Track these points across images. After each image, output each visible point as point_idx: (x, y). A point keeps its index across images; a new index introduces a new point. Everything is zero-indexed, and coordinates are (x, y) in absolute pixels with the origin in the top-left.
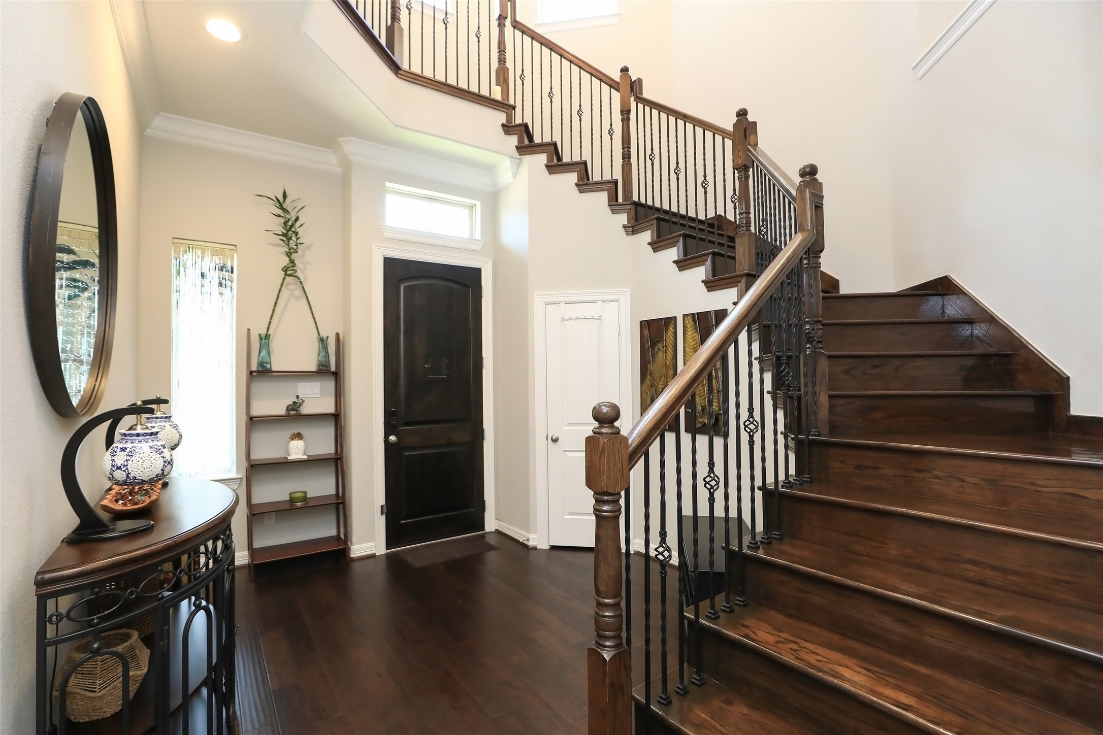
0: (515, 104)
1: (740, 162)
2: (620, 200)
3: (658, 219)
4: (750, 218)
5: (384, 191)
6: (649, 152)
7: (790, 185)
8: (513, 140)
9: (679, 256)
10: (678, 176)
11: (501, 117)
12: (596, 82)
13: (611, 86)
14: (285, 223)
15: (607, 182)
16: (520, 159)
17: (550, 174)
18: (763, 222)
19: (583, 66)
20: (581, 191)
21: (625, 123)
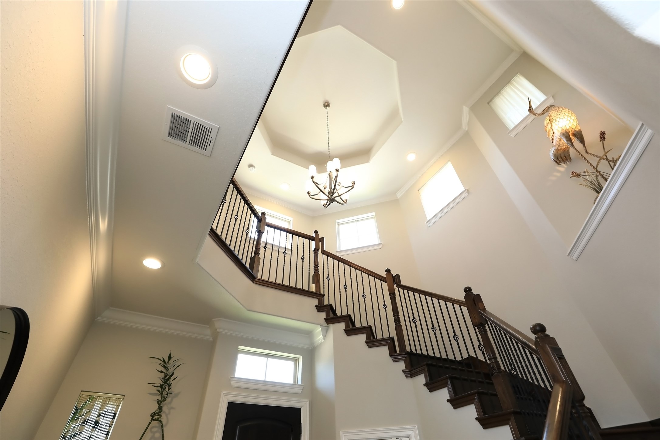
0: (324, 293)
1: (477, 321)
2: (398, 351)
3: (428, 365)
4: (498, 362)
5: (238, 351)
6: (411, 318)
7: (525, 339)
8: (323, 315)
9: (450, 396)
10: (435, 333)
11: (316, 302)
12: (372, 278)
13: (381, 280)
14: (165, 377)
15: (387, 339)
16: (328, 327)
17: (347, 335)
18: (511, 366)
19: (363, 270)
20: (370, 347)
21: (393, 300)
